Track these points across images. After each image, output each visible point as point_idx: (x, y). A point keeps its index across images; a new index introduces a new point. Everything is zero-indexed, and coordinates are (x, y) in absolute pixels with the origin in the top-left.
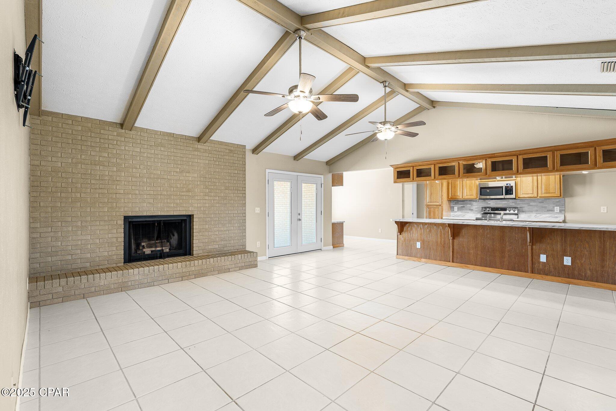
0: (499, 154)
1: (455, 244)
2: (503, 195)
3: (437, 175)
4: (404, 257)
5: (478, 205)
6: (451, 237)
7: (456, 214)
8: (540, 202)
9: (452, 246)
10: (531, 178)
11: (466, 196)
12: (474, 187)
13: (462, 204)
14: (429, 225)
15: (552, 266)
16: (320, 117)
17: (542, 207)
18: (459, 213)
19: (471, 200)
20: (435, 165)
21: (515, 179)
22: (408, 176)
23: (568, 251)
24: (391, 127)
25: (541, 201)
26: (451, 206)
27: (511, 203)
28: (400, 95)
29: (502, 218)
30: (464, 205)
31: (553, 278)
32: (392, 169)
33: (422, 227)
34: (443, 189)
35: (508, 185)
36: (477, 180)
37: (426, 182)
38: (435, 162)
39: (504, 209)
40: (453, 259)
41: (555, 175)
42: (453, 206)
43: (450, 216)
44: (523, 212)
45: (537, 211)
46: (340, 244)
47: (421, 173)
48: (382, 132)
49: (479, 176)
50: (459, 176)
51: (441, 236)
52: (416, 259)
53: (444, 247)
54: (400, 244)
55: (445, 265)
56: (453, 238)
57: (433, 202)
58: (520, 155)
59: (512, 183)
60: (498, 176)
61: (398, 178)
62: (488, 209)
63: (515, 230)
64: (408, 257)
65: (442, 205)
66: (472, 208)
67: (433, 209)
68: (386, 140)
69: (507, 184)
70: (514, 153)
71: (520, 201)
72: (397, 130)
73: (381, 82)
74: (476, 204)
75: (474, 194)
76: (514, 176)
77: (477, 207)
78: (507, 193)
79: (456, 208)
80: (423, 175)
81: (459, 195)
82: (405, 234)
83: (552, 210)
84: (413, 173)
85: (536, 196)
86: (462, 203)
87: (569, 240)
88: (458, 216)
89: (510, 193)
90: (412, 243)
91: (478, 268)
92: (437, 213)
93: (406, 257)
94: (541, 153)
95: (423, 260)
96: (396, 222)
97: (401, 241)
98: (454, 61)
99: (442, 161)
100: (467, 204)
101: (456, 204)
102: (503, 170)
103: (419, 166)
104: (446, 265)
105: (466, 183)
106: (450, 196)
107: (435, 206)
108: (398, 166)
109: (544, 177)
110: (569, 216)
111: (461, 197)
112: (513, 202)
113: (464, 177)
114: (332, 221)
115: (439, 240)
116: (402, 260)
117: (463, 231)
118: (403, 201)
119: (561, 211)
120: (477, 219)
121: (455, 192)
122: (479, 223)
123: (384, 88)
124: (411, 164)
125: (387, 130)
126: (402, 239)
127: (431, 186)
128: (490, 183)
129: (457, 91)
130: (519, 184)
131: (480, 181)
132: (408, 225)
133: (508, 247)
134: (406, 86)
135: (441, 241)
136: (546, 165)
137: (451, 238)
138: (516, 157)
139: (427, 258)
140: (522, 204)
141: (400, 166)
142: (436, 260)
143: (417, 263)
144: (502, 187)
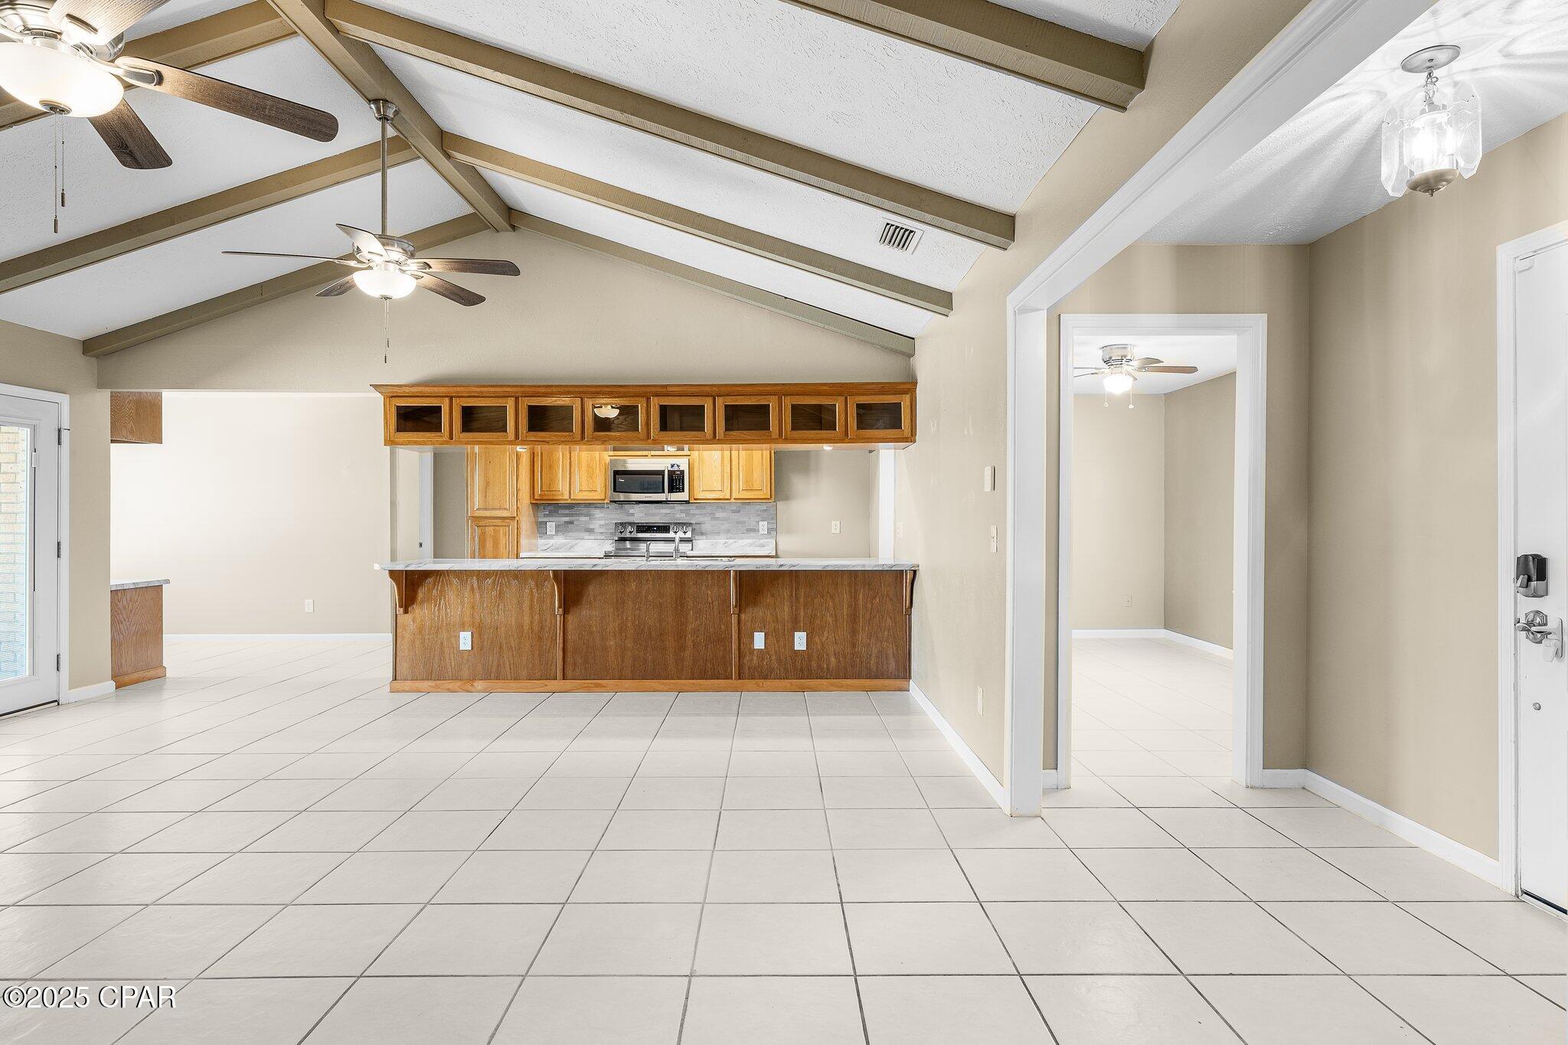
0: (677, 389)
1: (570, 627)
2: (663, 492)
3: (522, 428)
4: (418, 684)
5: (604, 519)
6: (560, 607)
7: (551, 542)
8: (734, 512)
9: (562, 633)
10: (719, 453)
11: (579, 495)
12: (598, 469)
13: (566, 515)
14: (496, 576)
15: (774, 658)
16: (138, 155)
17: (738, 523)
18: (560, 540)
19: (590, 505)
20: (517, 399)
21: (688, 453)
22: (437, 428)
23: (802, 618)
24: (404, 258)
25: (735, 508)
26: (540, 520)
27: (677, 514)
28: (422, 161)
29: (677, 550)
30: (573, 518)
31: (777, 683)
32: (379, 398)
33: (475, 585)
34: (520, 470)
35: (675, 468)
36: (606, 450)
37: (474, 448)
38: (519, 390)
39: (665, 529)
40: (564, 672)
41: (762, 450)
42: (545, 519)
43: (536, 550)
44: (702, 534)
45: (728, 531)
46: (148, 668)
47: (473, 420)
48: (370, 268)
49: (611, 439)
50: (583, 438)
51: (531, 607)
52: (458, 683)
53: (540, 639)
54: (404, 645)
55: (541, 689)
56: (566, 612)
57: (492, 509)
58: (719, 396)
59: (683, 464)
60: (671, 443)
61: (399, 429)
62: (629, 528)
63: (707, 578)
64: (431, 683)
65: (517, 518)
66: (591, 527)
67: (491, 528)
68: (386, 298)
69: (672, 466)
70: (707, 389)
71: (697, 508)
72: (422, 274)
73: (370, 97)
74: (603, 515)
75: (599, 489)
76: (686, 447)
77: (603, 522)
78: (673, 488)
79: (551, 527)
80: (476, 424)
81: (563, 491)
82: (421, 612)
83: (755, 530)
84: (450, 417)
85: (728, 497)
86: (567, 512)
87: (802, 594)
88: (557, 549)
89: (679, 489)
90: (444, 635)
91: (627, 686)
92: (503, 541)
93: (426, 684)
94: (759, 397)
95: (480, 685)
96: (393, 574)
97: (406, 636)
98: (618, 115)
99: (538, 390)
100: (577, 515)
101: (551, 514)
102: (682, 429)
103: (469, 397)
104: (549, 688)
105: (578, 456)
106: (538, 491)
107: (498, 522)
108: (400, 391)
109: (743, 453)
110: (786, 542)
111: (566, 496)
112: (682, 511)
113: (594, 440)
114: (113, 582)
115: (527, 620)
116: (414, 695)
117: (591, 588)
118: (393, 504)
119: (769, 530)
120: (607, 556)
121: (552, 480)
122: (614, 565)
123: (380, 123)
124: (443, 390)
125: (392, 266)
126: (412, 627)
127: (488, 462)
128: (630, 460)
129: (594, 199)
130: (696, 464)
131: (612, 453)
132: (430, 580)
133: (692, 623)
134: (446, 141)
135: (532, 622)
136: (765, 426)
137: (558, 611)
138: (710, 400)
139: (493, 675)
140: (701, 514)
141: (407, 390)
142: (516, 678)
143: (461, 699)
144: (661, 473)
